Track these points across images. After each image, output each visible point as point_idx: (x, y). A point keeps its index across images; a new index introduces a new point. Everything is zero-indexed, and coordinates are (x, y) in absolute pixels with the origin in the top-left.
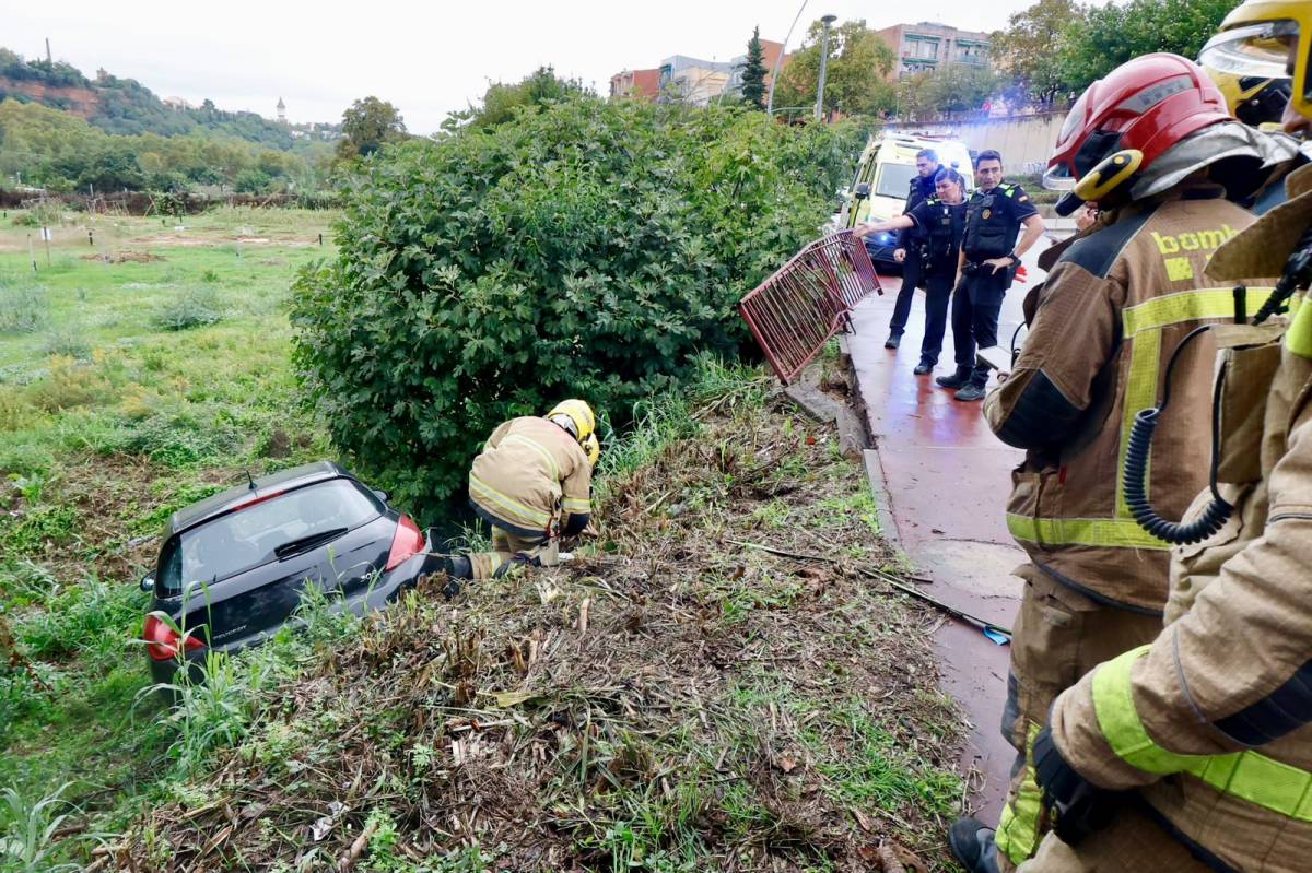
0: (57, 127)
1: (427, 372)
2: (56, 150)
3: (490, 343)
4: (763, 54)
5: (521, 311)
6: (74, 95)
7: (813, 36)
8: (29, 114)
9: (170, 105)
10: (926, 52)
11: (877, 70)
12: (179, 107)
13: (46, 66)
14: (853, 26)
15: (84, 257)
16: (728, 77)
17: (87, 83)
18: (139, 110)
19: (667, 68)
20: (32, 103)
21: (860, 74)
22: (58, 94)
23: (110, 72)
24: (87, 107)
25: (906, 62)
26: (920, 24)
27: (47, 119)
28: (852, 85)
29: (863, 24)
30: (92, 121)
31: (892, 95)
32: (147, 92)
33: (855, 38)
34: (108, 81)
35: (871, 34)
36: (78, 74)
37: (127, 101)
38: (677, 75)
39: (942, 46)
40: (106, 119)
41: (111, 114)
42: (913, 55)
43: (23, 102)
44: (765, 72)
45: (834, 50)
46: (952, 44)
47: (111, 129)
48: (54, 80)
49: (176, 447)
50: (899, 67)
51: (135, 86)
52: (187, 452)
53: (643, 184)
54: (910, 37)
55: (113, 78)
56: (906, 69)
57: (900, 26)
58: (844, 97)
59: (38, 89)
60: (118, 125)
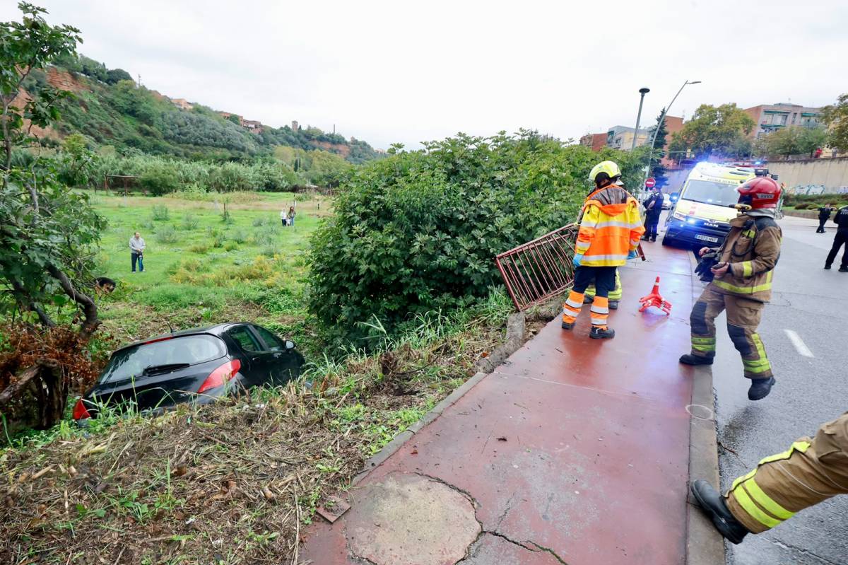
0: (332, 161)
1: (348, 280)
2: (330, 170)
3: (373, 267)
4: (666, 124)
5: (392, 251)
6: (341, 147)
7: (700, 113)
8: (323, 156)
9: (378, 152)
10: (778, 120)
11: (741, 131)
12: (381, 153)
13: (332, 136)
14: (727, 107)
15: (310, 215)
16: (646, 137)
17: (346, 143)
18: (365, 154)
19: (611, 133)
20: (325, 151)
21: (730, 134)
22: (335, 147)
23: (356, 138)
24: (345, 153)
25: (763, 127)
26: (775, 105)
27: (329, 157)
28: (723, 140)
29: (734, 105)
30: (346, 159)
31: (748, 145)
32: (369, 147)
33: (728, 114)
34: (355, 142)
35: (739, 111)
36: (343, 139)
37: (360, 150)
38: (617, 137)
39: (790, 117)
40: (351, 158)
41: (354, 156)
42: (769, 123)
43: (321, 151)
44: (667, 133)
45: (713, 120)
46: (798, 116)
47: (353, 162)
48: (334, 141)
49: (275, 303)
50: (758, 130)
51: (365, 144)
52: (279, 306)
53: (485, 184)
54: (767, 112)
55: (356, 140)
56: (763, 131)
57: (761, 106)
58: (717, 147)
59: (328, 145)
60: (356, 160)
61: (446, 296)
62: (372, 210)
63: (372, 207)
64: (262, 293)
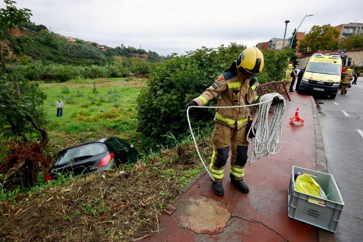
0: (140, 62)
2: (140, 66)
3: (167, 110)
4: (297, 36)
6: (144, 55)
7: (313, 30)
8: (136, 59)
9: (161, 56)
10: (351, 31)
11: (333, 37)
12: (163, 57)
13: (140, 50)
14: (326, 26)
16: (287, 42)
17: (146, 53)
18: (155, 58)
19: (271, 41)
20: (137, 57)
21: (328, 39)
22: (141, 55)
23: (151, 51)
24: (146, 58)
25: (344, 35)
26: (349, 24)
27: (139, 60)
28: (325, 42)
29: (330, 25)
30: (147, 60)
31: (337, 44)
32: (157, 54)
33: (326, 29)
34: (150, 52)
35: (331, 28)
36: (145, 51)
37: (153, 56)
38: (273, 43)
39: (357, 29)
40: (149, 60)
41: (150, 59)
42: (346, 32)
43: (135, 57)
44: (297, 40)
45: (320, 33)
46: (360, 28)
47: (150, 62)
48: (141, 52)
49: (121, 128)
50: (341, 36)
51: (155, 53)
52: (123, 129)
53: (216, 70)
54: (346, 27)
55: (151, 52)
56: (344, 36)
57: (343, 24)
58: (322, 45)
59: (138, 55)
60: (151, 61)
61: (200, 121)
62: (165, 84)
63: (165, 83)
64: (115, 124)
